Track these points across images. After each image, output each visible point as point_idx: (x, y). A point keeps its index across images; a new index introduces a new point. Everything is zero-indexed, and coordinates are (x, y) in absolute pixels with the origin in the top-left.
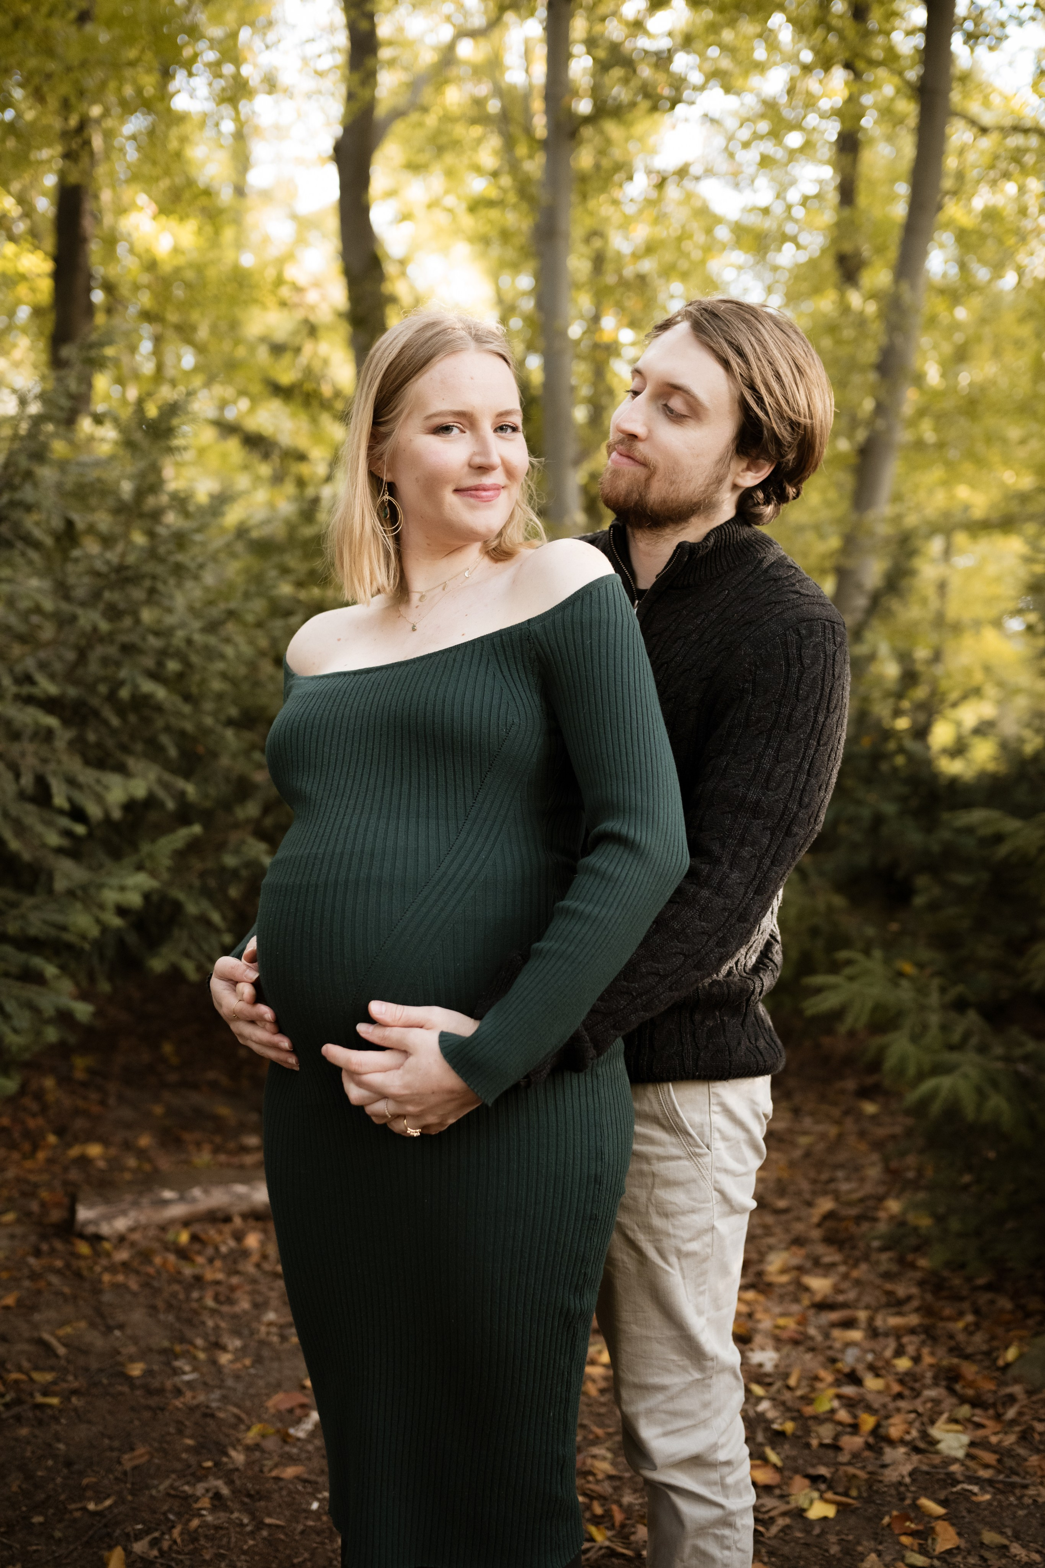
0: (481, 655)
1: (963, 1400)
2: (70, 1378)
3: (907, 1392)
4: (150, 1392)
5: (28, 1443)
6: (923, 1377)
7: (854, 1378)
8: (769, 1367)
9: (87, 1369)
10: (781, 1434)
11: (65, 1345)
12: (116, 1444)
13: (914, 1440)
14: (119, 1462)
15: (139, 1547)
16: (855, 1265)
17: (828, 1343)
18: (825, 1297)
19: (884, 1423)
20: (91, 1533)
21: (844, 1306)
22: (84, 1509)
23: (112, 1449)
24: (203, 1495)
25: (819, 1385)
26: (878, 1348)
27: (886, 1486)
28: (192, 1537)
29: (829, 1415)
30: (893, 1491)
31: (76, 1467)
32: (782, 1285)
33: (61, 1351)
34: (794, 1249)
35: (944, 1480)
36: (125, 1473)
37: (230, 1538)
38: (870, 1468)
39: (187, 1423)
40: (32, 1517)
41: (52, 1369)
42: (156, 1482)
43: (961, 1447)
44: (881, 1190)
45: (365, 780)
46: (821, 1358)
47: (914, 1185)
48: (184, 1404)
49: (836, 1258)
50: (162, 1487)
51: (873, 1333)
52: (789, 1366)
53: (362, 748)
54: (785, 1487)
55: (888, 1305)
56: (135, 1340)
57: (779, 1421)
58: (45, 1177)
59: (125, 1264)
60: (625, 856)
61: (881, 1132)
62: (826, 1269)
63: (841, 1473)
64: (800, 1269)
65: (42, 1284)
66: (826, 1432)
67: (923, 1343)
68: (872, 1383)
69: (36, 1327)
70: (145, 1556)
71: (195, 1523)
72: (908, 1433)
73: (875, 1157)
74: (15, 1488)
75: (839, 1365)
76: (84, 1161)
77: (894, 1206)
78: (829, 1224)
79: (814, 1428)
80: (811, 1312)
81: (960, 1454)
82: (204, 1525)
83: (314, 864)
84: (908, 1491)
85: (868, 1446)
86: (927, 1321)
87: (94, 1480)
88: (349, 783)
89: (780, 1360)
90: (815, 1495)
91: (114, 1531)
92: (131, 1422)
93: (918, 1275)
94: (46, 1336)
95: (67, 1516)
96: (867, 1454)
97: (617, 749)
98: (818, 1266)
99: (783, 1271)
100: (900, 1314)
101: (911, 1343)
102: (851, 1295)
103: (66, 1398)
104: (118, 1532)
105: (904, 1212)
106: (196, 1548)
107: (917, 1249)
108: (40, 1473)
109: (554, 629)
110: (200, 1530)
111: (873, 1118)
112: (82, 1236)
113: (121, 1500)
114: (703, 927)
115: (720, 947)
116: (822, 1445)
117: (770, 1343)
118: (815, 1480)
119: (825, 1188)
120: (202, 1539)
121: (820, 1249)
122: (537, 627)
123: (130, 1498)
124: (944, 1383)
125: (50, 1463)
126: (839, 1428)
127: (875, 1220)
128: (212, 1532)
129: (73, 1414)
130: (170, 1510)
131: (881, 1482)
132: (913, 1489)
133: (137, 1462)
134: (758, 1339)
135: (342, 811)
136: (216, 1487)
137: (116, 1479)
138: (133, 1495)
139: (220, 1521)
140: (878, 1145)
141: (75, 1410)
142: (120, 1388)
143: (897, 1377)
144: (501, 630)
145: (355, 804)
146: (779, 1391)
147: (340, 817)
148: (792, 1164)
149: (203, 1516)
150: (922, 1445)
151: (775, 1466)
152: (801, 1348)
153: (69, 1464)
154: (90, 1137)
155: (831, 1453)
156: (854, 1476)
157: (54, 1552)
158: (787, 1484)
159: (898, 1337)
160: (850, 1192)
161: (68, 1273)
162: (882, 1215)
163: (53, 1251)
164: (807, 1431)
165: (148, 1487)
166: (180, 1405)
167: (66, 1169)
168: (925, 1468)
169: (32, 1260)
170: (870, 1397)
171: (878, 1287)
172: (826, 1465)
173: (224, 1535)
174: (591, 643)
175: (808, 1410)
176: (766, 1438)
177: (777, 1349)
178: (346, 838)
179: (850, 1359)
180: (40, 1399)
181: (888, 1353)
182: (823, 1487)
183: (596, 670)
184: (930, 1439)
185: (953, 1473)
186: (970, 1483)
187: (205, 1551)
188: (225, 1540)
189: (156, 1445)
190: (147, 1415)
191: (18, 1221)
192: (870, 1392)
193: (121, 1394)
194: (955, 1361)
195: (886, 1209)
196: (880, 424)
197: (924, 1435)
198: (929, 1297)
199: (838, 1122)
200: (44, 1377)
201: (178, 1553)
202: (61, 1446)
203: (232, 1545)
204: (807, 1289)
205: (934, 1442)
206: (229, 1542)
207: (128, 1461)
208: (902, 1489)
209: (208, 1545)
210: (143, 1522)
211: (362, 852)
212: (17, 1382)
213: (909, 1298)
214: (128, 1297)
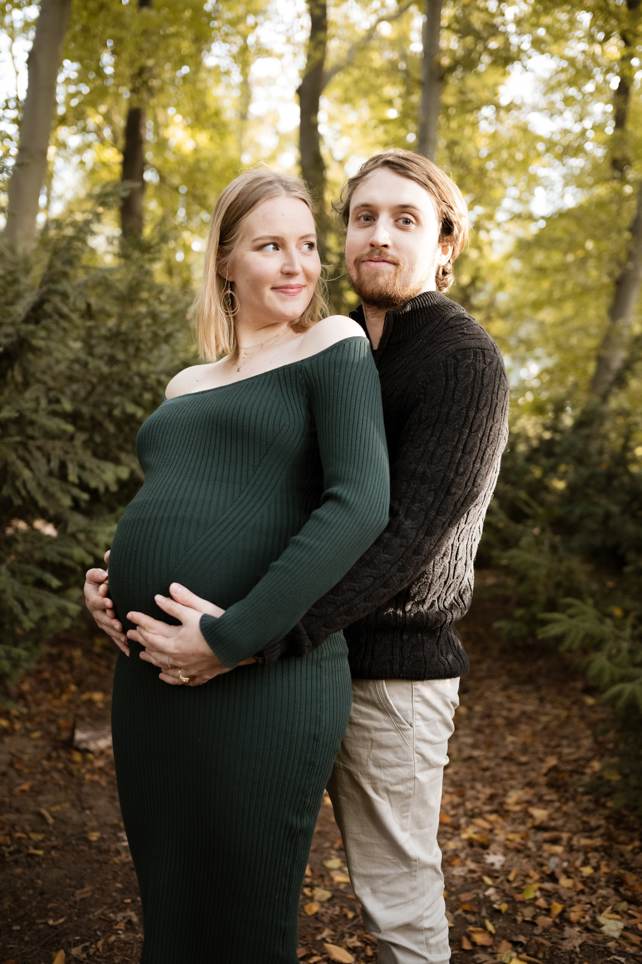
0: (270, 381)
1: (624, 898)
2: (53, 838)
3: (587, 890)
4: (100, 851)
5: (20, 878)
6: (599, 880)
7: (553, 878)
8: (497, 866)
9: (64, 834)
10: (499, 911)
11: (54, 817)
12: (73, 883)
13: (587, 922)
14: (73, 895)
15: (75, 951)
16: (566, 803)
17: (540, 853)
18: (542, 822)
19: (568, 909)
20: (47, 939)
21: (554, 829)
22: (46, 923)
23: (70, 886)
24: (121, 921)
25: (529, 881)
26: (572, 859)
27: (563, 953)
28: (110, 947)
29: (532, 901)
30: (567, 957)
31: (46, 896)
32: (515, 812)
33: (51, 820)
34: (527, 789)
35: (602, 952)
36: (75, 902)
37: (133, 950)
38: (554, 940)
39: (120, 873)
40: (13, 926)
41: (43, 832)
42: (93, 910)
43: (618, 930)
44: (590, 754)
45: (186, 456)
46: (533, 863)
47: (613, 753)
48: (120, 861)
49: (554, 797)
50: (96, 914)
51: (570, 849)
52: (511, 866)
53: (188, 436)
54: (495, 948)
55: (584, 831)
56: (97, 817)
57: (498, 903)
58: (65, 711)
59: (101, 769)
60: (338, 509)
61: (595, 717)
62: (547, 804)
63: (533, 941)
64: (529, 803)
65: (48, 778)
66: (528, 913)
67: (602, 857)
68: (564, 882)
69: (39, 804)
70: (78, 957)
71: (113, 938)
72: (584, 918)
73: (589, 732)
74: (6, 906)
75: (545, 868)
76: (90, 702)
77: (596, 765)
78: (553, 774)
79: (521, 909)
80: (532, 831)
81: (616, 935)
82: (119, 940)
83: (145, 506)
84: (577, 957)
85: (555, 925)
86: (606, 844)
87: (56, 905)
88: (177, 457)
89: (505, 862)
90: (514, 954)
91: (61, 940)
92: (85, 870)
93: (606, 812)
94: (44, 811)
95: (35, 927)
96: (553, 929)
97: (345, 442)
98: (541, 801)
99: (517, 803)
100: (590, 837)
101: (594, 857)
102: (560, 822)
103: (48, 851)
104: (64, 940)
105: (602, 770)
106: (111, 955)
107: (608, 795)
108: (23, 898)
109: (318, 366)
110: (115, 943)
111: (591, 707)
112: (78, 749)
113: (70, 920)
114: (386, 558)
115: (401, 572)
116: (524, 921)
117: (501, 850)
118: (516, 944)
119: (553, 750)
120: (115, 949)
121: (544, 790)
122: (307, 365)
123: (75, 919)
124: (612, 886)
125: (31, 892)
126: (538, 911)
127: (583, 774)
128: (122, 945)
129: (50, 862)
130: (99, 929)
131: (560, 949)
132: (580, 956)
133: (84, 896)
134: (494, 847)
135: (169, 474)
136: (130, 916)
137: (70, 905)
138: (78, 917)
139: (129, 939)
140: (592, 725)
141: (53, 859)
142: (82, 847)
143: (582, 879)
144: (285, 366)
145: (177, 471)
146: (502, 882)
147: (166, 478)
148: (534, 734)
149: (119, 934)
150: (591, 927)
151: (490, 933)
152: (521, 855)
153: (42, 894)
154: (96, 688)
155: (529, 927)
156: (542, 944)
157: (23, 950)
158: (497, 946)
159: (586, 853)
160: (569, 754)
161: (65, 772)
162: (588, 771)
163: (59, 758)
164: (515, 911)
165: (88, 913)
166: (117, 861)
167: (78, 707)
168: (591, 943)
169: (45, 763)
170: (562, 891)
171: (579, 818)
172: (524, 935)
173: (129, 948)
174: (339, 375)
175: (519, 897)
176: (488, 913)
177: (505, 855)
178: (167, 491)
179: (552, 864)
180: (32, 851)
181: (578, 863)
182: (520, 950)
183: (340, 392)
184: (597, 923)
185: (609, 948)
186: (619, 956)
187: (115, 957)
188: (130, 951)
189: (98, 886)
190: (96, 866)
191: (42, 737)
192: (563, 888)
193: (83, 851)
194: (622, 871)
195: (592, 767)
196: (630, 265)
197: (594, 920)
198: (611, 827)
199: (568, 709)
200: (37, 837)
201: (99, 957)
202: (39, 882)
203: (133, 955)
204: (531, 816)
205: (600, 926)
206: (132, 953)
207: (79, 895)
208: (573, 956)
209: (118, 954)
210: (81, 935)
211: (175, 500)
212: (20, 838)
213: (598, 827)
214: (99, 790)
